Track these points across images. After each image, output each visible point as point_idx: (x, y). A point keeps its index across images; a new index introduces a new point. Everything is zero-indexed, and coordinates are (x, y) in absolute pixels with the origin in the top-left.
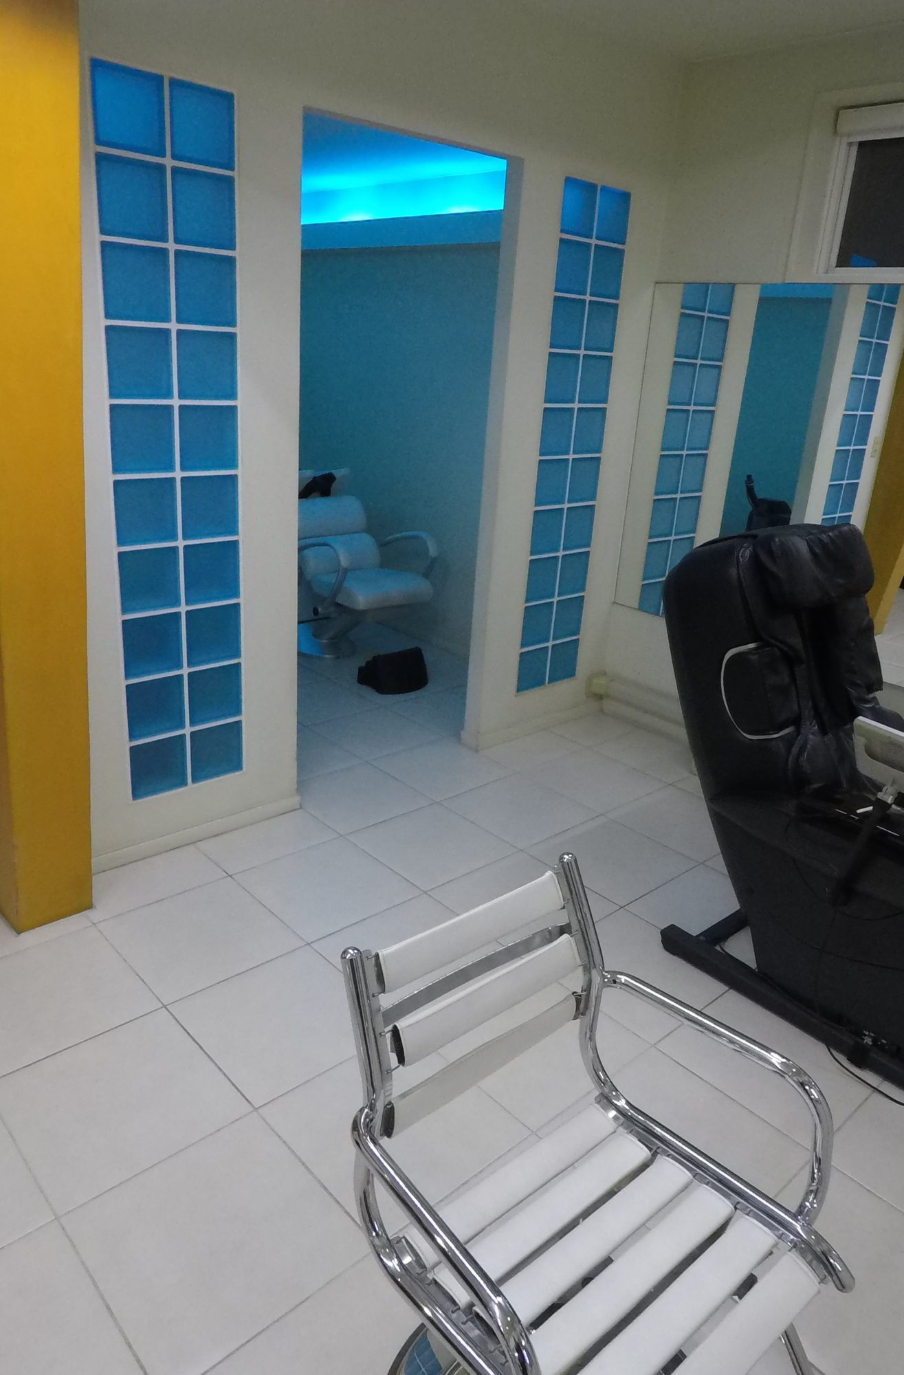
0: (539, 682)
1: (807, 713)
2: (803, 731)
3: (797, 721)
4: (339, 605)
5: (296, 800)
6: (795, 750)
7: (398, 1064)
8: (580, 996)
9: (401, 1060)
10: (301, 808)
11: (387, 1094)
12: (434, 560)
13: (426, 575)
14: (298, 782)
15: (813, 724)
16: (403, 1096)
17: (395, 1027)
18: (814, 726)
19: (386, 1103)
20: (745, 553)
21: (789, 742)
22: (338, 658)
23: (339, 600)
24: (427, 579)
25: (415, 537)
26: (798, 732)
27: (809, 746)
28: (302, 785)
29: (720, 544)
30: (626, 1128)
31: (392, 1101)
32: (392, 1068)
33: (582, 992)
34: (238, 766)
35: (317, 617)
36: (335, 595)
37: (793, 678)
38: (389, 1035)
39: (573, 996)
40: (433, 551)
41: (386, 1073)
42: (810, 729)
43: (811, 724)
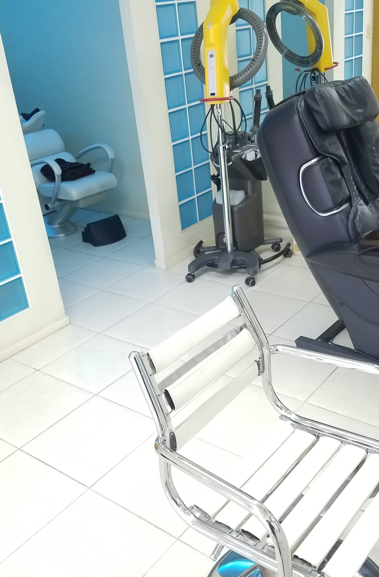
0: (194, 222)
1: (355, 192)
2: (354, 204)
3: (349, 200)
4: (61, 200)
5: (67, 318)
6: (351, 216)
7: (171, 410)
8: (259, 361)
9: (173, 407)
10: (70, 323)
11: (170, 428)
12: (113, 160)
13: (110, 171)
14: (65, 310)
15: (359, 200)
16: (178, 427)
17: (166, 390)
18: (360, 200)
19: (170, 432)
20: (301, 105)
21: (347, 213)
22: (67, 235)
23: (60, 197)
24: (111, 173)
25: (99, 147)
26: (351, 206)
27: (359, 212)
28: (67, 311)
29: (285, 103)
30: (299, 428)
31: (173, 431)
32: (169, 412)
33: (259, 359)
34: (26, 306)
35: (49, 211)
36: (57, 195)
37: (342, 174)
38: (163, 395)
39: (255, 362)
40: (111, 155)
41: (166, 416)
42: (358, 202)
43: (357, 200)
